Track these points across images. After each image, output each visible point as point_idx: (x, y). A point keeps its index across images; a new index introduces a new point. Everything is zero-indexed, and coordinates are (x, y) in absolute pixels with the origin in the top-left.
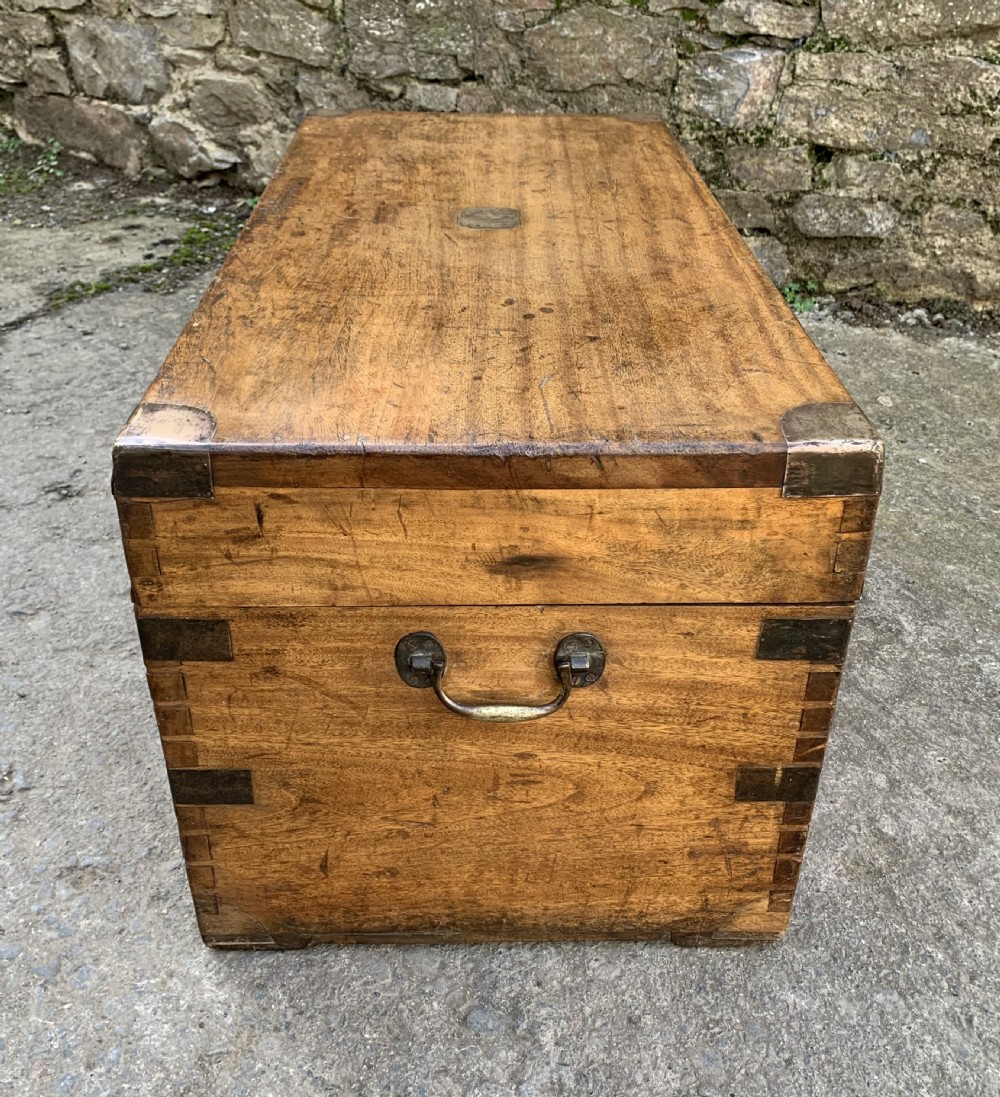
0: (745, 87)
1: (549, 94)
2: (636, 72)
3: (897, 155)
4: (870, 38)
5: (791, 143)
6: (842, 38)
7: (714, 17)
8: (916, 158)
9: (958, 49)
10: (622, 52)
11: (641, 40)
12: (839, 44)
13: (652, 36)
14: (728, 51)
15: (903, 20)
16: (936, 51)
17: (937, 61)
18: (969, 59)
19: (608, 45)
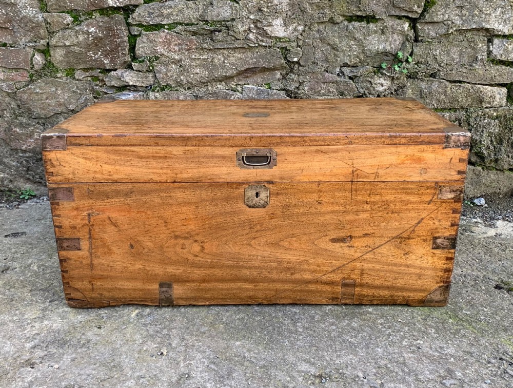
1: (35, 120)
2: (75, 106)
4: (179, 84)
6: (167, 85)
7: (107, 79)
9: (219, 86)
10: (66, 98)
11: (74, 92)
12: (167, 87)
13: (79, 89)
14: (117, 94)
15: (192, 76)
16: (210, 88)
17: (211, 92)
18: (225, 90)
19: (59, 95)
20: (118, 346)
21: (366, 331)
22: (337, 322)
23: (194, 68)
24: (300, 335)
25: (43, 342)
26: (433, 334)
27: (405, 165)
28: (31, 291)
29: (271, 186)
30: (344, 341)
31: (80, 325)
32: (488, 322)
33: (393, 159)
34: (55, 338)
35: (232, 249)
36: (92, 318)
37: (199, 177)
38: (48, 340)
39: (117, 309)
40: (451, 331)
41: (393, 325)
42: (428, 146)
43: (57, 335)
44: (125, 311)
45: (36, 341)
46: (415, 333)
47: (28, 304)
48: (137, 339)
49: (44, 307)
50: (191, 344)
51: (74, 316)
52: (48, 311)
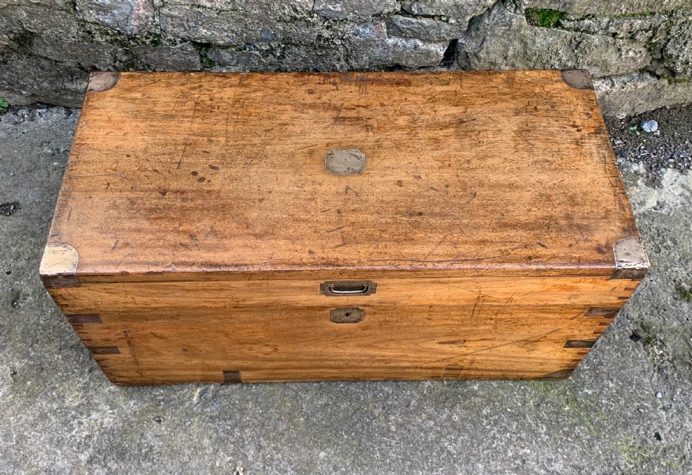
0: (130, 7)
3: (254, 46)
5: (178, 42)
8: (268, 48)
20: (186, 459)
21: (468, 431)
22: (436, 414)
24: (393, 438)
25: (99, 452)
26: (543, 436)
27: (550, 293)
28: (60, 349)
29: (366, 308)
30: (443, 449)
31: (136, 419)
32: (610, 411)
33: (537, 288)
34: (111, 445)
35: (313, 349)
36: (147, 405)
37: (270, 303)
38: (104, 448)
39: (174, 386)
40: (565, 429)
42: (587, 278)
43: (111, 437)
44: (184, 392)
45: (91, 450)
46: (524, 435)
47: (63, 376)
48: (207, 446)
49: (85, 384)
50: (269, 456)
51: (124, 401)
52: (90, 390)
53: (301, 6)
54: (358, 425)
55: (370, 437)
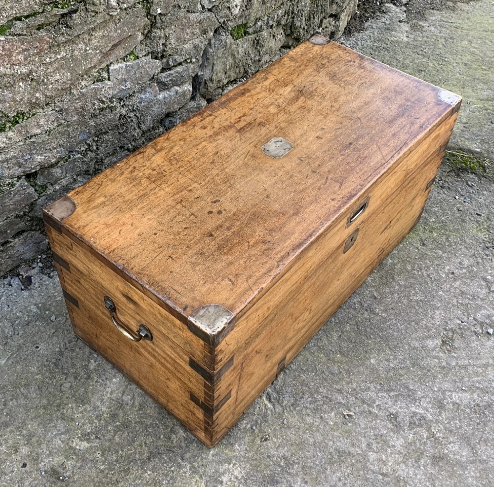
3: (76, 151)
6: (18, 114)
8: (86, 147)
9: (83, 83)
15: (51, 86)
16: (74, 91)
17: (77, 96)
18: (91, 86)
20: (311, 440)
21: (415, 284)
22: (392, 289)
23: (51, 76)
24: (391, 319)
26: (444, 255)
29: (361, 226)
31: (252, 453)
32: (451, 221)
36: (247, 438)
39: (249, 411)
40: (447, 244)
41: (418, 264)
44: (258, 408)
46: (437, 262)
47: (169, 481)
48: (312, 421)
49: (190, 469)
50: (350, 390)
51: (230, 451)
52: (199, 469)
53: (105, 97)
54: (368, 330)
55: (381, 330)
